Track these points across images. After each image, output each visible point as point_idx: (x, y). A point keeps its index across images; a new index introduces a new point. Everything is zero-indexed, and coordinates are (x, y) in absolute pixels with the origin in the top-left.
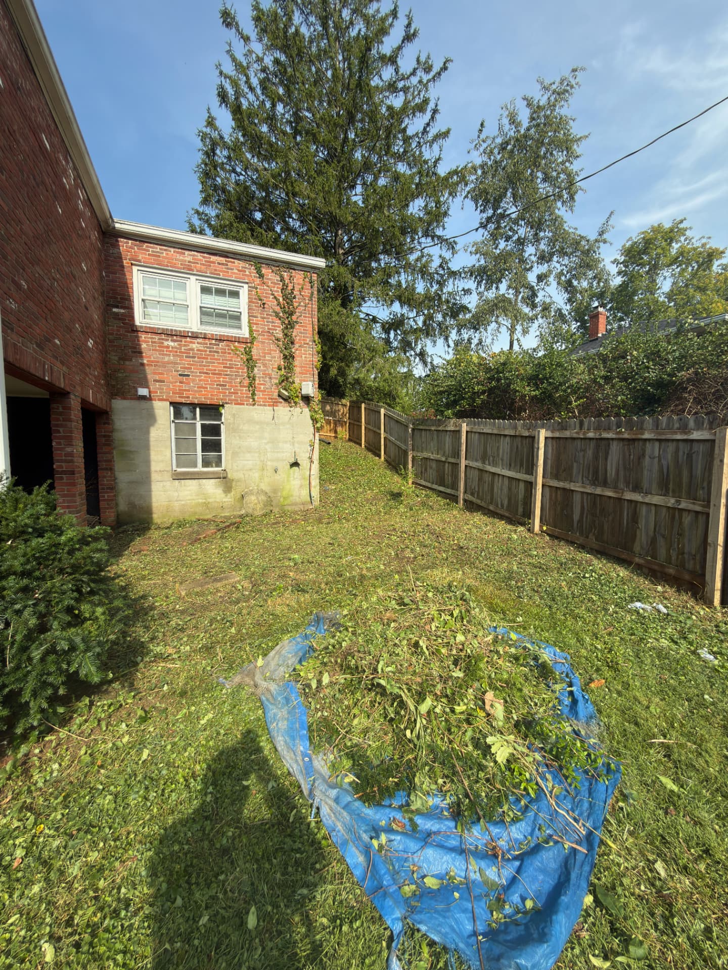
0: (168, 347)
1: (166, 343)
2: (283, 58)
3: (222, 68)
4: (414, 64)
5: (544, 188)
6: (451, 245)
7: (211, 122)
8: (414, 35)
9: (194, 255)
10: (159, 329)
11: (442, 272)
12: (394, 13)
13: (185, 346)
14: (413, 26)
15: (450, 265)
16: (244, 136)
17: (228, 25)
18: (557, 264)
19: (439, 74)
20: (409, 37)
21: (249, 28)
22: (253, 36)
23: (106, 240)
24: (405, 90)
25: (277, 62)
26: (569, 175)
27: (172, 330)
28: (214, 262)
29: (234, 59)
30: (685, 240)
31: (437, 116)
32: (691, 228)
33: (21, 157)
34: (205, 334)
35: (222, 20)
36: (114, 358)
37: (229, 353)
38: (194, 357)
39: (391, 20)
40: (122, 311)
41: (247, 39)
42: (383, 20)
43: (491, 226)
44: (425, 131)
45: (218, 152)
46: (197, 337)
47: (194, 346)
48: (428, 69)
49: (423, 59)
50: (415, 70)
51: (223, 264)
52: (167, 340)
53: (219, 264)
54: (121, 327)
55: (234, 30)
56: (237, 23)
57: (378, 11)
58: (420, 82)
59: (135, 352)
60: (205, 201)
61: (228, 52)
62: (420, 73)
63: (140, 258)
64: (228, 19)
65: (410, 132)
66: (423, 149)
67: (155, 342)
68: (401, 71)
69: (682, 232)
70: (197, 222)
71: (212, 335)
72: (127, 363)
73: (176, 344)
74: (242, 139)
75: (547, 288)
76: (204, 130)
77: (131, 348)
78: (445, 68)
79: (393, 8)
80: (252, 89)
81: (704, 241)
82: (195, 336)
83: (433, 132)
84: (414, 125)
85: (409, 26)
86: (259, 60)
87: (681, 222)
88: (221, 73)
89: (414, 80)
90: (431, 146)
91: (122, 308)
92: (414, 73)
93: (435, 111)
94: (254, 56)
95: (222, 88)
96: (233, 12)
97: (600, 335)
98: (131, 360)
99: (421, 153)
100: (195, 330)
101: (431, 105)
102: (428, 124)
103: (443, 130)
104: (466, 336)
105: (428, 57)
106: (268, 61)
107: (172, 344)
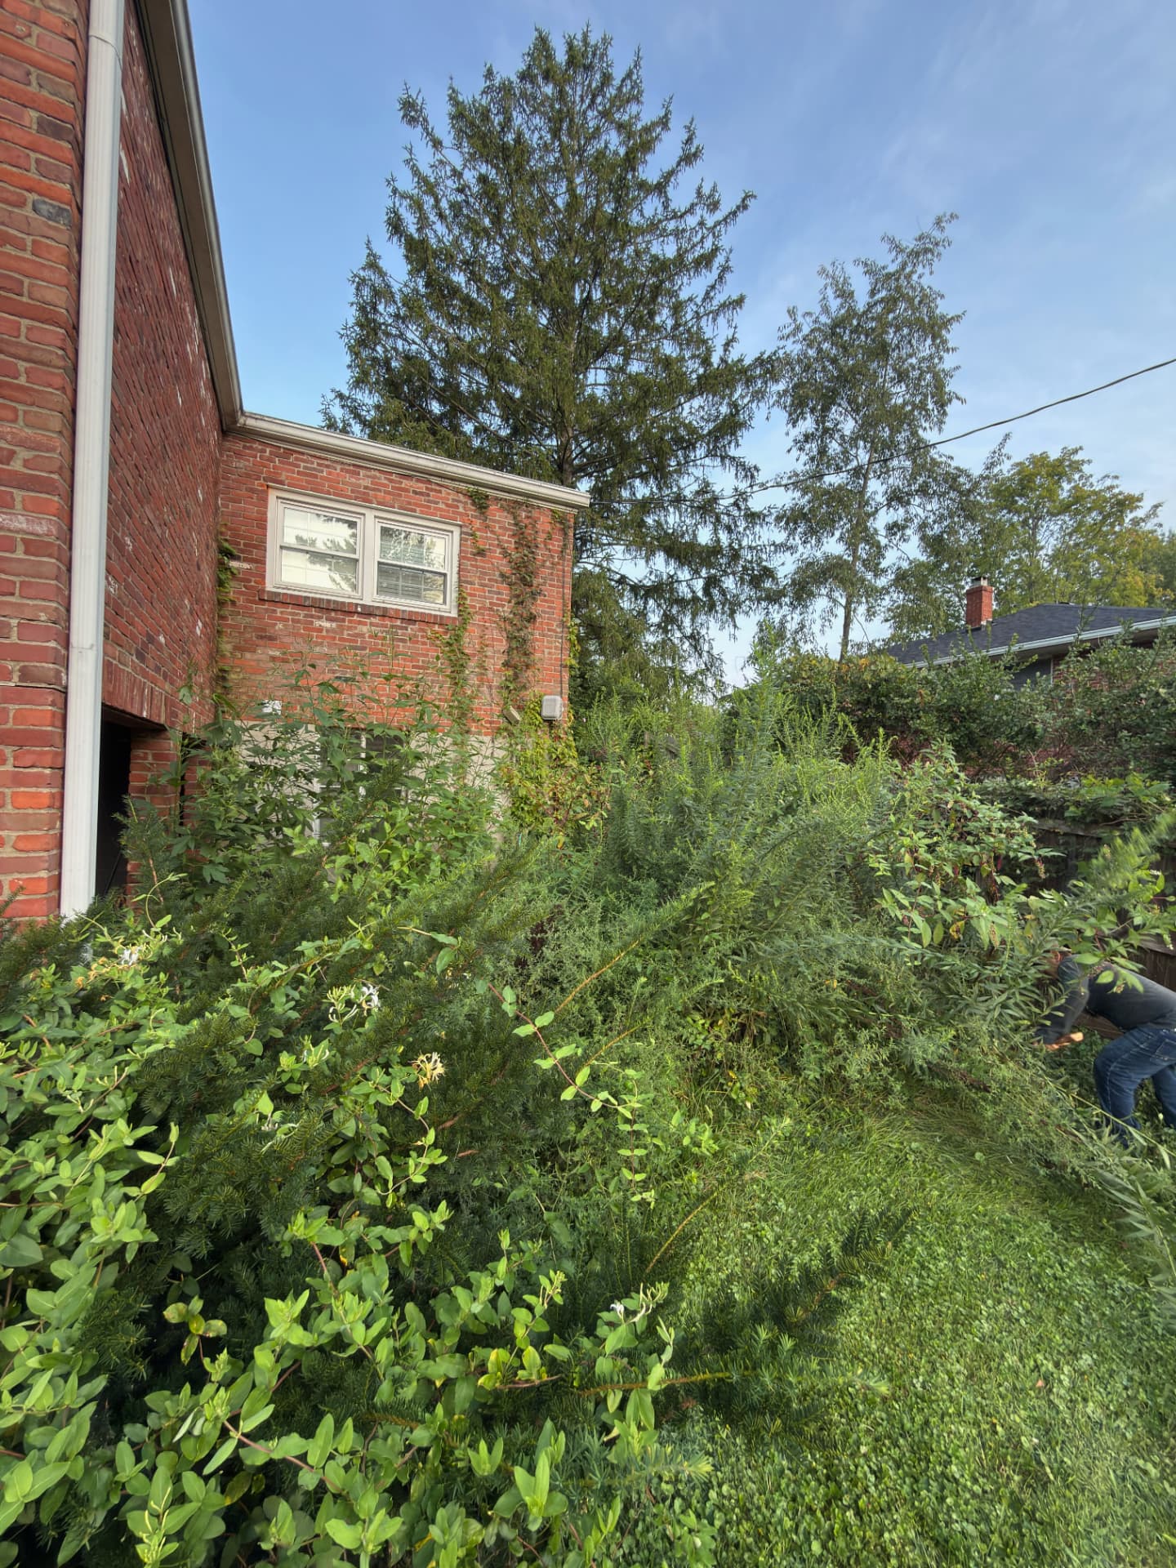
0: (320, 630)
1: (317, 623)
2: (493, 174)
3: (397, 184)
4: (692, 197)
5: (899, 394)
6: (748, 472)
7: (373, 264)
8: (695, 155)
9: (374, 477)
10: (307, 598)
11: (736, 513)
12: (664, 122)
13: (349, 628)
14: (696, 143)
15: (750, 503)
16: (427, 286)
17: (412, 121)
18: (919, 508)
19: (734, 214)
20: (689, 158)
21: (443, 128)
22: (448, 139)
23: (227, 444)
24: (678, 234)
25: (483, 179)
26: (936, 376)
27: (329, 601)
28: (407, 490)
29: (416, 172)
30: (1081, 477)
31: (728, 276)
32: (1089, 462)
33: (141, 310)
34: (385, 609)
35: (401, 113)
36: (227, 647)
37: (424, 643)
38: (364, 649)
39: (658, 130)
40: (246, 566)
41: (437, 144)
42: (647, 130)
43: (813, 447)
44: (707, 297)
45: (381, 308)
46: (370, 615)
47: (365, 629)
48: (714, 206)
49: (706, 191)
50: (693, 206)
51: (421, 494)
52: (320, 618)
53: (415, 492)
54: (241, 593)
55: (419, 129)
56: (425, 120)
57: (637, 118)
58: (702, 224)
59: (262, 637)
60: (358, 383)
61: (407, 162)
62: (700, 211)
63: (283, 478)
64: (411, 111)
65: (683, 296)
66: (703, 323)
67: (298, 621)
68: (673, 206)
69: (1076, 466)
70: (338, 412)
71: (397, 611)
72: (248, 655)
73: (334, 625)
74: (423, 290)
75: (903, 546)
76: (362, 273)
77: (256, 629)
78: (743, 206)
79: (662, 114)
80: (441, 216)
81: (1108, 483)
82: (368, 612)
83: (719, 298)
84: (692, 287)
85: (689, 141)
86: (457, 174)
87: (1076, 451)
88: (395, 191)
89: (691, 221)
90: (714, 320)
91: (246, 560)
92: (691, 210)
93: (725, 269)
94: (448, 168)
95: (396, 213)
96: (419, 102)
97: (984, 623)
98: (254, 652)
99: (700, 328)
100: (367, 601)
101: (720, 259)
102: (713, 287)
103: (735, 297)
104: (777, 617)
105: (714, 189)
106: (470, 177)
107: (327, 624)
